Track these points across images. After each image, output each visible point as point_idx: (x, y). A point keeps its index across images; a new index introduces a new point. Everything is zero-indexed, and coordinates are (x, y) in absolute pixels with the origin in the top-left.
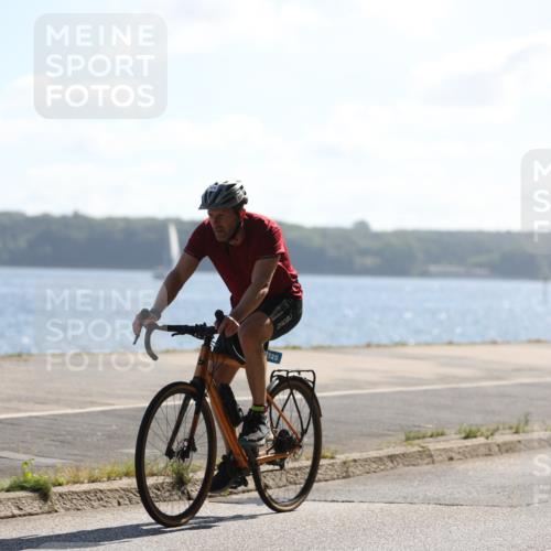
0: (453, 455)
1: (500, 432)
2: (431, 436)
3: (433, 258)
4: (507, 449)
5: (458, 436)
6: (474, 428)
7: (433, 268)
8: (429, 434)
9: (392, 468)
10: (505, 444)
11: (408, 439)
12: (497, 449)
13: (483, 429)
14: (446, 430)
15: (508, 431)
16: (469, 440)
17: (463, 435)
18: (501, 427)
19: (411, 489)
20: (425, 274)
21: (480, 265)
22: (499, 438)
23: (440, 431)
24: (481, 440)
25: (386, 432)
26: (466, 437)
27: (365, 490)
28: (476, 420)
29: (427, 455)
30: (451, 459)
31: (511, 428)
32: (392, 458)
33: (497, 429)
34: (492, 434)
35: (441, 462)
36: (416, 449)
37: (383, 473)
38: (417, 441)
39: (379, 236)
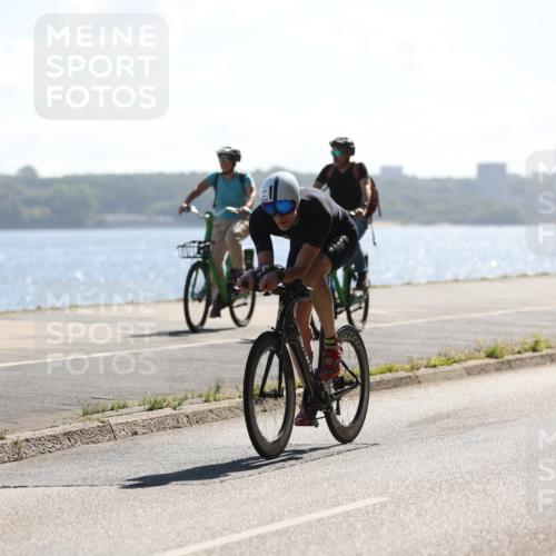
0: (138, 429)
1: (189, 400)
2: (112, 409)
3: (110, 207)
4: (196, 419)
5: (142, 408)
6: (159, 398)
7: (110, 218)
8: (110, 407)
9: (69, 447)
10: (195, 414)
11: (85, 414)
12: (185, 420)
13: (170, 399)
14: (129, 404)
15: (199, 400)
16: (155, 412)
17: (147, 407)
18: (190, 395)
19: (91, 469)
20: (100, 225)
21: (164, 212)
22: (187, 408)
23: (122, 403)
24: (168, 411)
25: (62, 407)
26: (150, 410)
27: (40, 473)
28: (161, 388)
29: (107, 431)
30: (136, 433)
31: (201, 396)
32: (68, 435)
33: (186, 398)
34: (179, 405)
35: (124, 437)
36: (95, 424)
37: (60, 453)
38: (95, 416)
39: (48, 183)
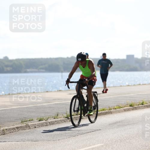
0: (36, 126)
1: (50, 118)
2: (29, 121)
5: (37, 120)
6: (42, 118)
7: (28, 70)
8: (28, 120)
9: (18, 131)
10: (51, 122)
11: (22, 122)
12: (49, 123)
13: (45, 118)
14: (34, 119)
15: (52, 118)
16: (41, 121)
17: (39, 120)
18: (50, 117)
19: (23, 137)
20: (26, 72)
21: (43, 69)
22: (49, 121)
23: (32, 119)
24: (44, 121)
26: (39, 121)
27: (10, 138)
28: (42, 115)
29: (28, 127)
30: (35, 127)
31: (53, 117)
32: (17, 128)
34: (47, 119)
35: (32, 128)
36: (25, 125)
37: (15, 133)
38: (25, 123)
39: (11, 61)
